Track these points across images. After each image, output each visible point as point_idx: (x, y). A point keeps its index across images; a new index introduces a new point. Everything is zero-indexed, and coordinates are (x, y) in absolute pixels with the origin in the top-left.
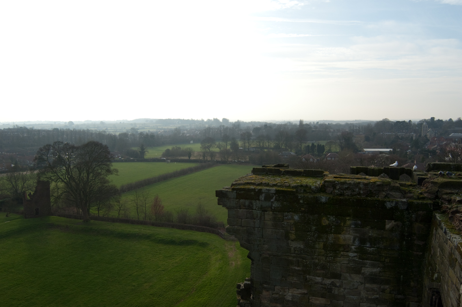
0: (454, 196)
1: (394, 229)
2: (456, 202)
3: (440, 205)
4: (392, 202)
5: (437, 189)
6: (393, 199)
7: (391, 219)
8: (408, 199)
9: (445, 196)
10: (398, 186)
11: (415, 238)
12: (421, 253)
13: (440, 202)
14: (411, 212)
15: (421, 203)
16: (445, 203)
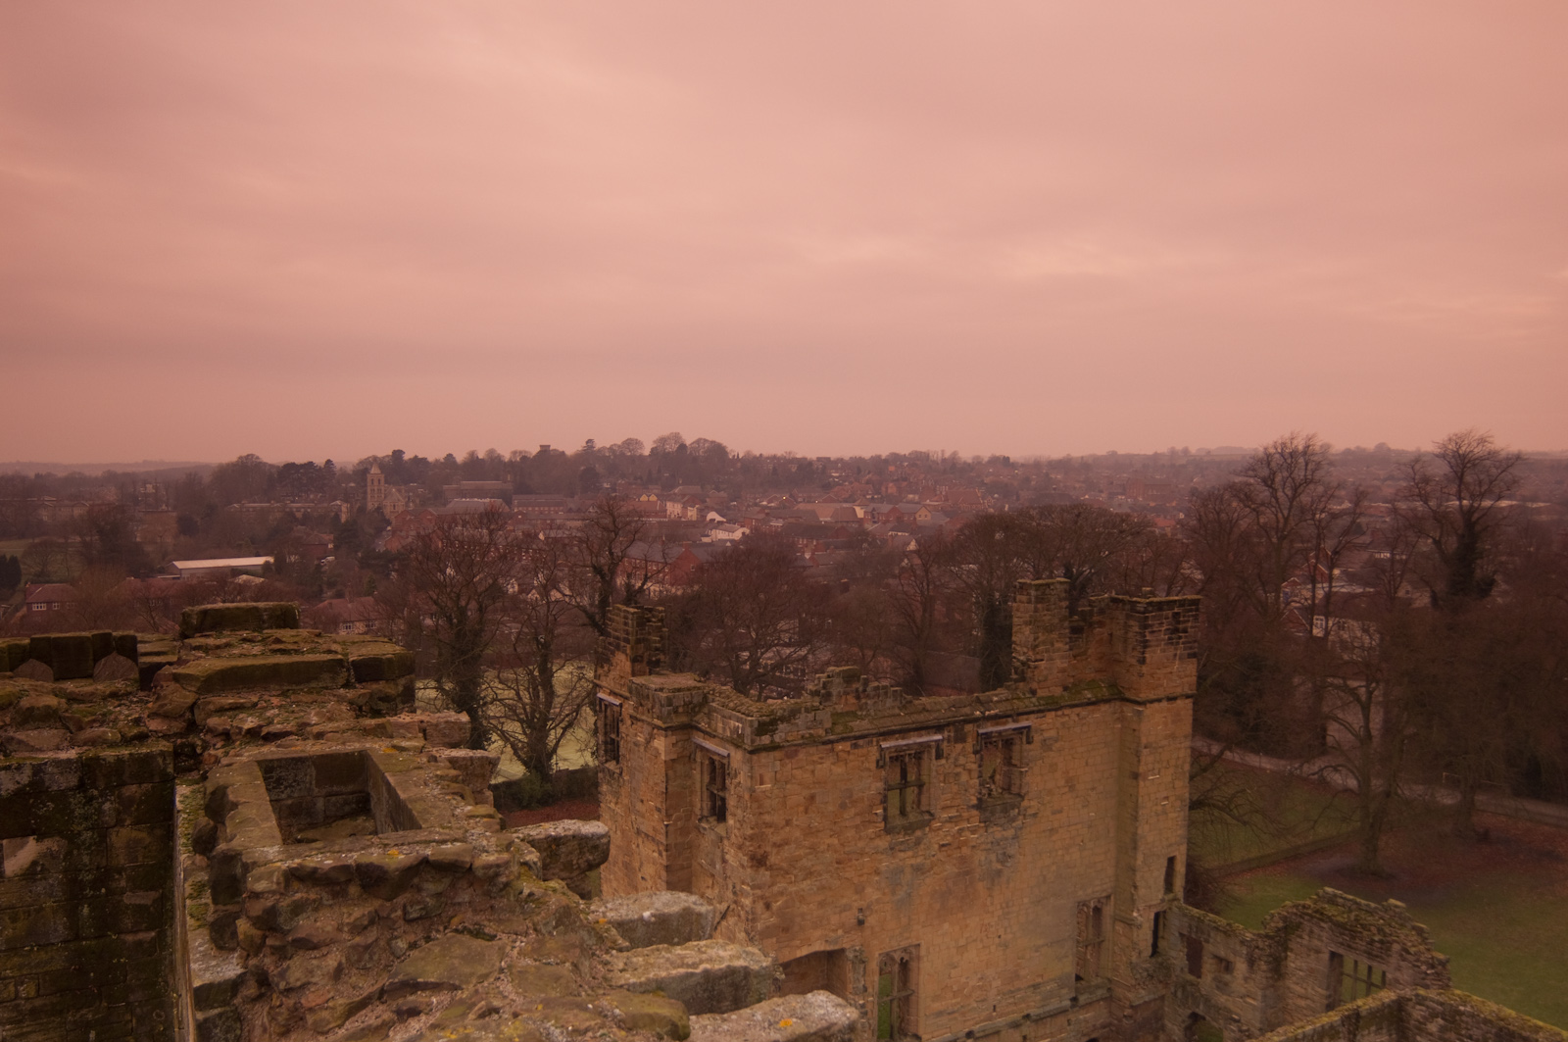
0: (241, 716)
1: (39, 869)
2: (244, 736)
3: (201, 754)
4: (19, 768)
5: (190, 700)
6: (24, 759)
7: (23, 832)
8: (85, 748)
9: (214, 721)
10: (48, 707)
11: (123, 883)
12: (153, 934)
13: (199, 743)
14: (96, 792)
15: (131, 754)
16: (214, 745)
